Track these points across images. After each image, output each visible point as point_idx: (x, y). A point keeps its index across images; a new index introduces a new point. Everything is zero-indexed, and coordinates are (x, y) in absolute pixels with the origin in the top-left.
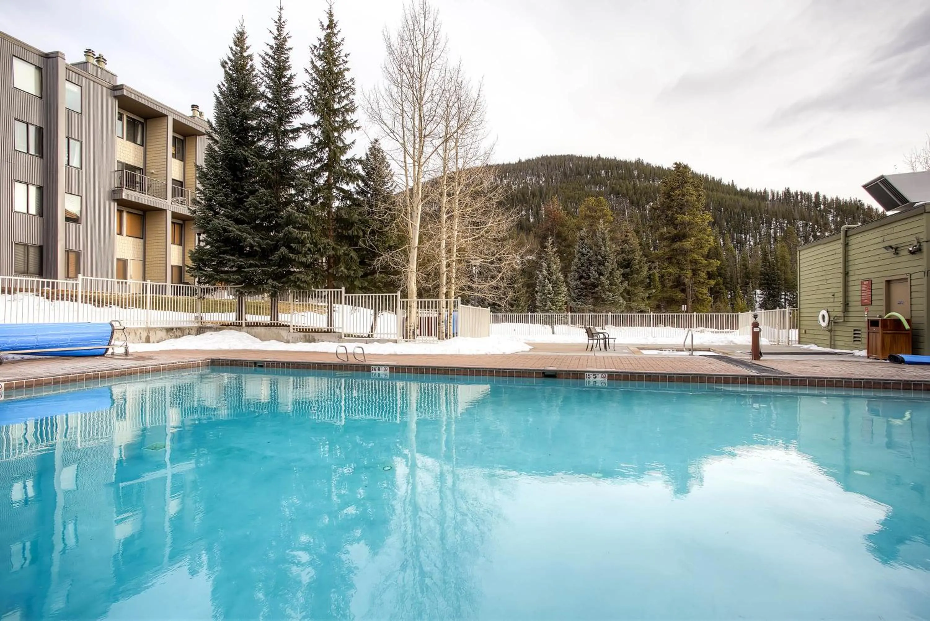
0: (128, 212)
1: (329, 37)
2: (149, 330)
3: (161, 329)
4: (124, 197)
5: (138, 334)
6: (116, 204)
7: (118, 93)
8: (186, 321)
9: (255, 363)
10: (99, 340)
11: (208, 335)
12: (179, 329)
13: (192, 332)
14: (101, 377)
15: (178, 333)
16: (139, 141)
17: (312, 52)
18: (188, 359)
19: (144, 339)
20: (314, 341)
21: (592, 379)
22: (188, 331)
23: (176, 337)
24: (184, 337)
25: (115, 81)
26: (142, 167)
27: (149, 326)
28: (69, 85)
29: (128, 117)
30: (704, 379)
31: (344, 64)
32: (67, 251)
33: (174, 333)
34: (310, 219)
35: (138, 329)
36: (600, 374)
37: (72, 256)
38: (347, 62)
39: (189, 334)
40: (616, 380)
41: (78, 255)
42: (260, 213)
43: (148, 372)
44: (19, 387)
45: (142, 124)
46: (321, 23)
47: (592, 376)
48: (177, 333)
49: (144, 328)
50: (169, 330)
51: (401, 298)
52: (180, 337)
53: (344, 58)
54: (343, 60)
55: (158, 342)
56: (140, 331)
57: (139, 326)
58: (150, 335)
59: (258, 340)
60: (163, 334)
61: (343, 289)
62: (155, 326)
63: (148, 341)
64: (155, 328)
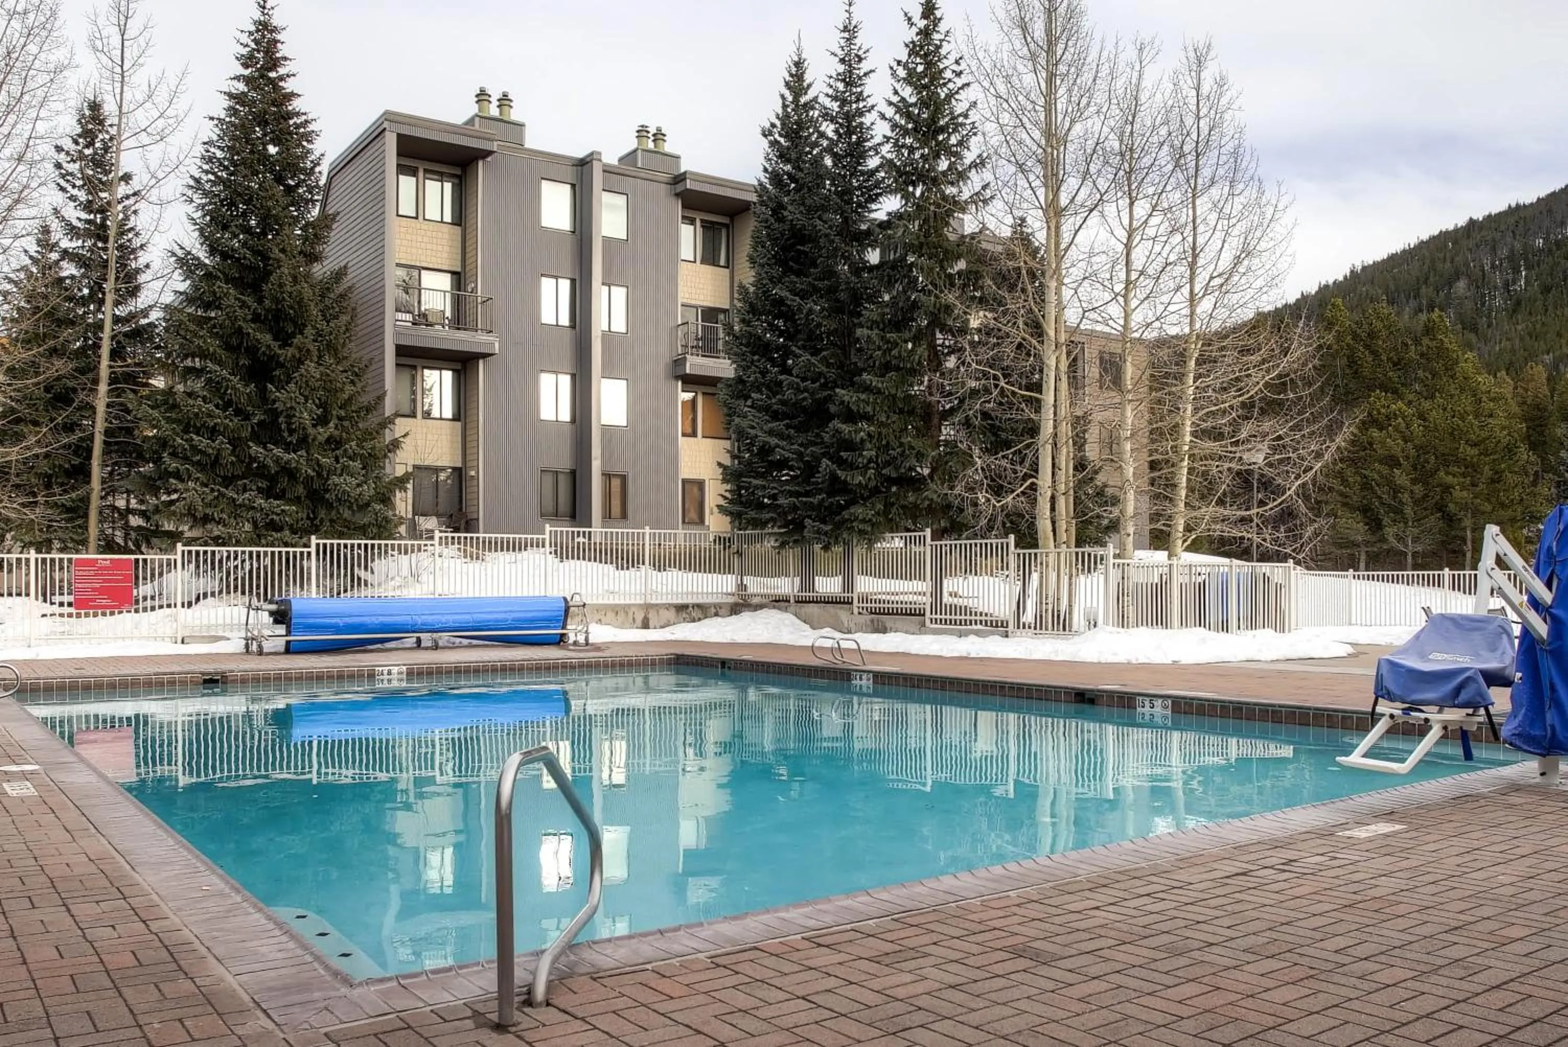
0: (704, 394)
1: (926, 33)
2: (648, 607)
3: (668, 607)
4: (688, 371)
5: (631, 614)
6: (680, 383)
7: (680, 188)
8: (707, 593)
9: (724, 663)
10: (548, 621)
11: (746, 617)
12: (699, 606)
13: (721, 612)
14: (511, 669)
15: (696, 614)
16: (722, 262)
17: (894, 74)
18: (652, 652)
19: (639, 621)
20: (884, 630)
21: (1147, 709)
22: (713, 610)
23: (694, 621)
24: (706, 621)
25: (678, 165)
26: (727, 307)
27: (649, 601)
28: (607, 198)
29: (702, 221)
30: (1335, 720)
31: (956, 80)
32: (607, 476)
33: (690, 614)
34: (875, 403)
35: (629, 606)
36: (1160, 701)
37: (616, 483)
38: (961, 72)
39: (716, 615)
40: (1185, 713)
41: (624, 479)
42: (805, 399)
43: (573, 667)
44: (420, 674)
45: (726, 226)
46: (906, 14)
47: (1147, 703)
48: (694, 614)
49: (640, 605)
50: (681, 608)
51: (1016, 547)
52: (700, 619)
53: (955, 67)
54: (954, 71)
55: (662, 627)
56: (633, 609)
57: (633, 602)
58: (650, 616)
59: (807, 627)
60: (671, 615)
61: (928, 532)
62: (659, 602)
63: (646, 625)
64: (657, 605)
